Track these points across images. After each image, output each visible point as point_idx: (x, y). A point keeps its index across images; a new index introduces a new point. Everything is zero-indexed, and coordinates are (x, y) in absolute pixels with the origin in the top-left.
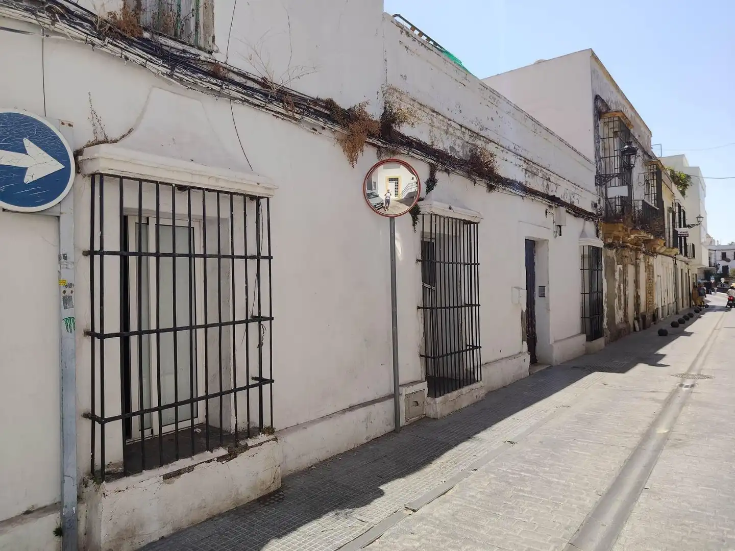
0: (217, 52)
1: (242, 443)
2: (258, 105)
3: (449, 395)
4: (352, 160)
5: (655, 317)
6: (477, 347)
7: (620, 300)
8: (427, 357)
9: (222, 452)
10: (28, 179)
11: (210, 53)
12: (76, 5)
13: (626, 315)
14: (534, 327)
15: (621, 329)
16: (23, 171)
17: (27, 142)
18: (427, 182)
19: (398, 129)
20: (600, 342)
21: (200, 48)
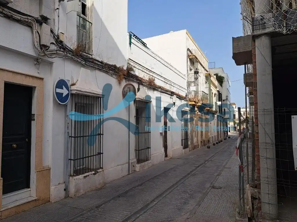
0: (93, 55)
1: (97, 171)
2: (100, 69)
3: (142, 164)
4: (120, 83)
5: (209, 141)
6: (150, 148)
7: (195, 133)
8: (136, 150)
9: (93, 172)
10: (64, 96)
11: (91, 55)
12: (70, 48)
13: (197, 140)
14: (167, 142)
15: (195, 145)
16: (62, 94)
17: (64, 87)
18: (138, 89)
19: (131, 72)
20: (187, 149)
21: (90, 55)
